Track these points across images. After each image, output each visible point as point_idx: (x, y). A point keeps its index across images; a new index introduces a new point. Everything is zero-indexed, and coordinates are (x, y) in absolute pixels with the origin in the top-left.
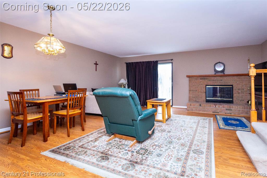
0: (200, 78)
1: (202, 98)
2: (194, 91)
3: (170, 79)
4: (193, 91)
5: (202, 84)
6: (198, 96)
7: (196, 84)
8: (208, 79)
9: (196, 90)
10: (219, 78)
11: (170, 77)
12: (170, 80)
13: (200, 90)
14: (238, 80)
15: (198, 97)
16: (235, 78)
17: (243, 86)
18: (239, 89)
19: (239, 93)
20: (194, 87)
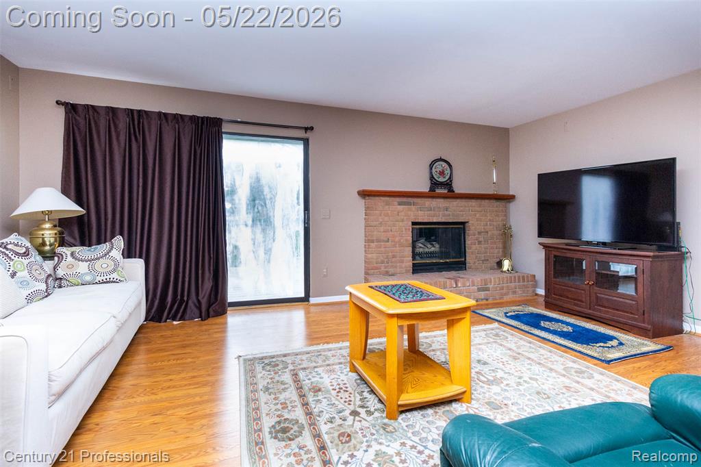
0: (398, 199)
1: (402, 262)
2: (384, 241)
3: (298, 199)
4: (378, 241)
5: (403, 221)
6: (394, 256)
7: (386, 218)
8: (417, 204)
9: (386, 239)
10: (441, 203)
11: (298, 194)
12: (298, 204)
13: (397, 239)
14: (478, 209)
15: (394, 260)
16: (474, 204)
17: (487, 225)
18: (480, 233)
19: (480, 243)
20: (382, 229)
